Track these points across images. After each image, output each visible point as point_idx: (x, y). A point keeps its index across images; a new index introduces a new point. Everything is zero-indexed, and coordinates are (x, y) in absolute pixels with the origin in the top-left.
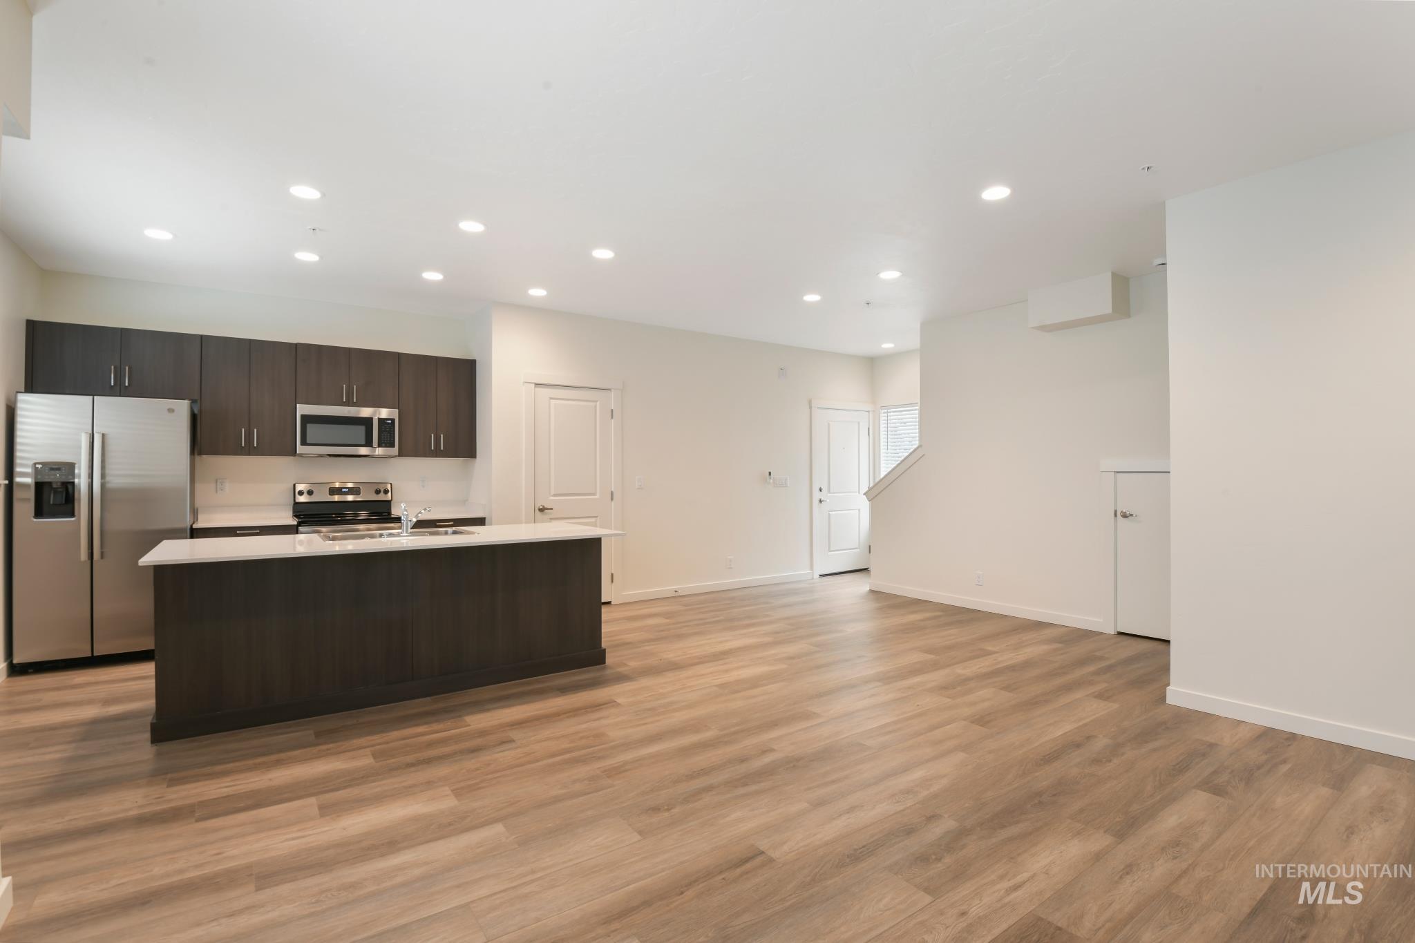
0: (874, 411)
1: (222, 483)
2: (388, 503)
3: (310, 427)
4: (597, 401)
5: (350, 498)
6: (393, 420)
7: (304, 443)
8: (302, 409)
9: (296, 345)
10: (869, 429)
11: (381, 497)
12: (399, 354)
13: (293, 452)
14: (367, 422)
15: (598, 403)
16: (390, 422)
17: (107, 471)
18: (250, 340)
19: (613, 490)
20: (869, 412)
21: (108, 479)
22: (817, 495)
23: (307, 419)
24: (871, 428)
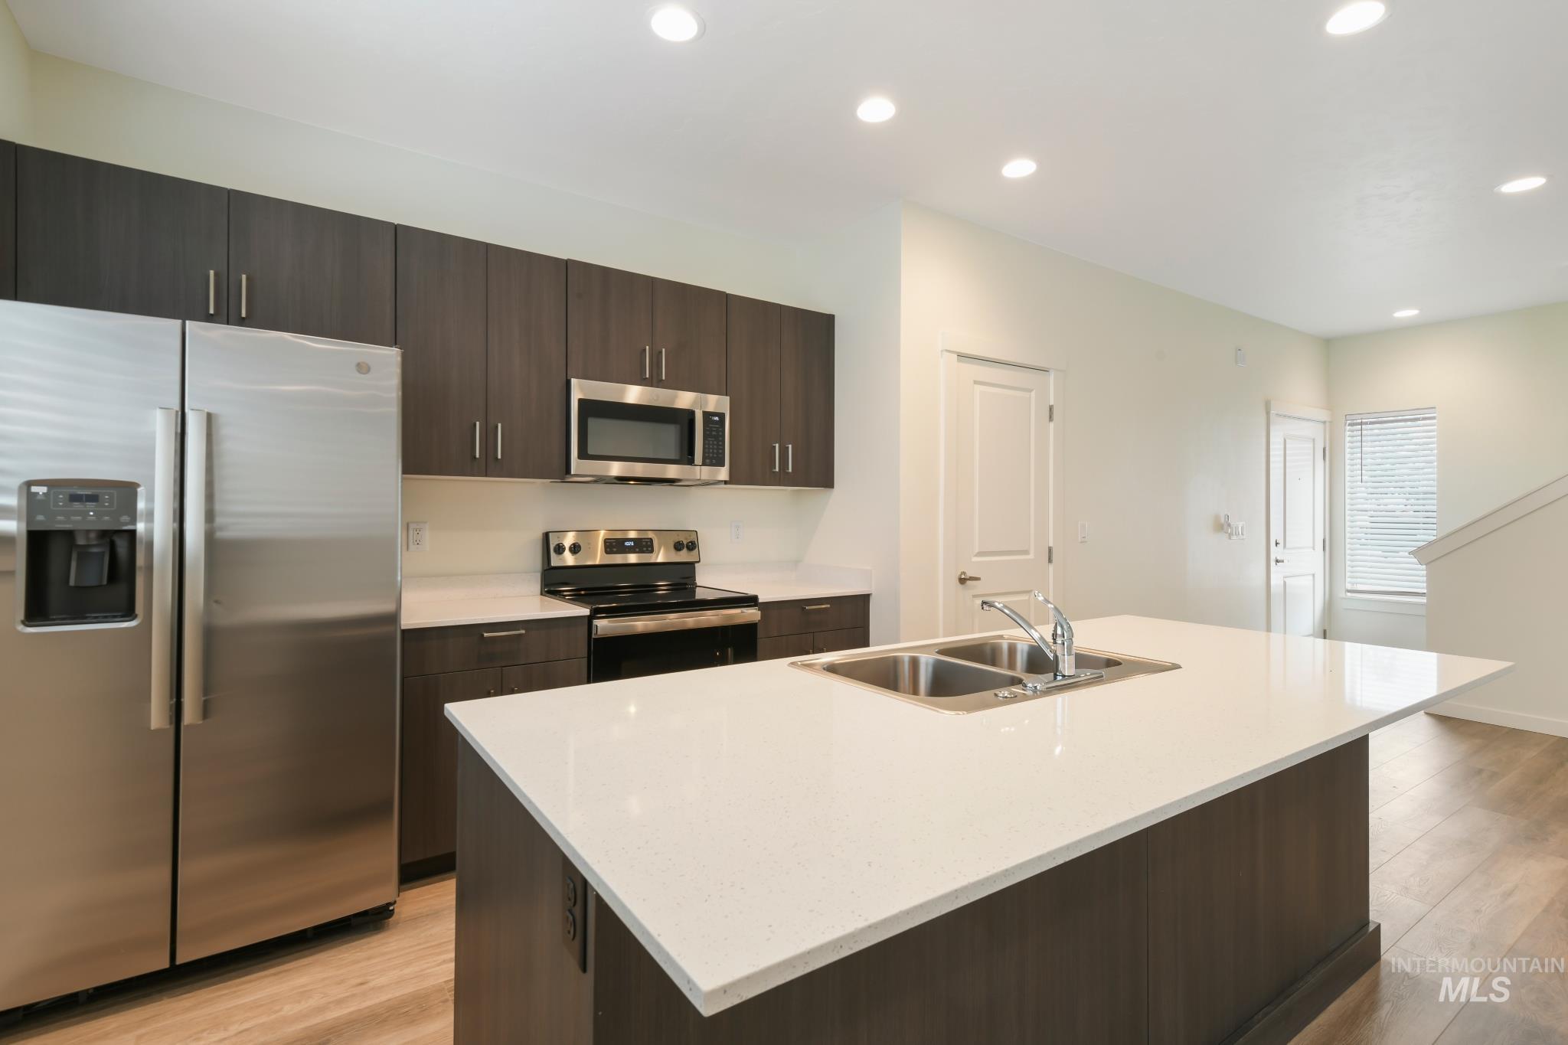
0: (1330, 422)
1: (418, 531)
2: (691, 566)
3: (593, 423)
4: (1031, 391)
5: (633, 558)
6: (722, 416)
7: (583, 455)
8: (580, 390)
9: (567, 264)
10: (1324, 449)
11: (683, 556)
12: (727, 296)
13: (564, 471)
14: (685, 418)
15: (1033, 394)
16: (717, 418)
17: (218, 507)
18: (487, 246)
19: (1051, 545)
20: (1324, 422)
21: (219, 520)
22: (1275, 552)
23: (590, 408)
24: (1327, 449)
